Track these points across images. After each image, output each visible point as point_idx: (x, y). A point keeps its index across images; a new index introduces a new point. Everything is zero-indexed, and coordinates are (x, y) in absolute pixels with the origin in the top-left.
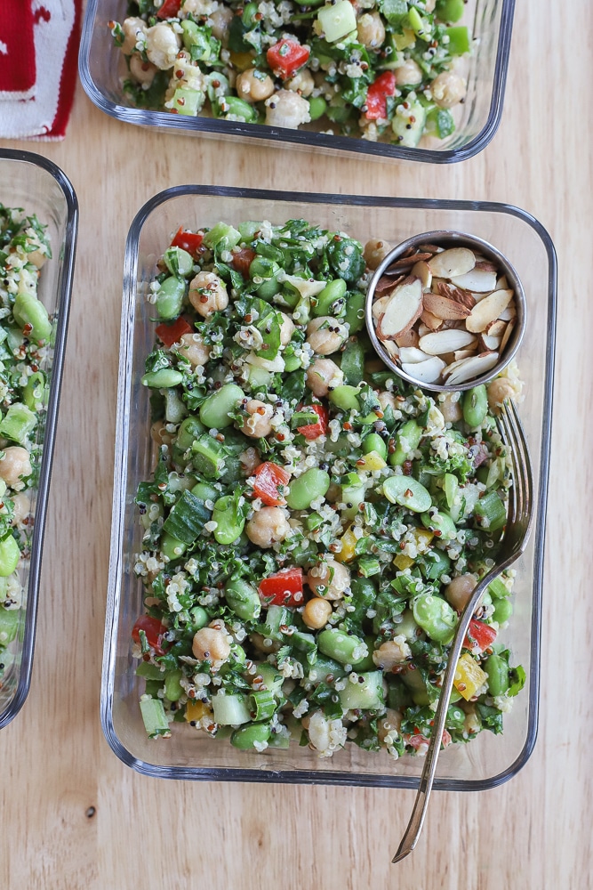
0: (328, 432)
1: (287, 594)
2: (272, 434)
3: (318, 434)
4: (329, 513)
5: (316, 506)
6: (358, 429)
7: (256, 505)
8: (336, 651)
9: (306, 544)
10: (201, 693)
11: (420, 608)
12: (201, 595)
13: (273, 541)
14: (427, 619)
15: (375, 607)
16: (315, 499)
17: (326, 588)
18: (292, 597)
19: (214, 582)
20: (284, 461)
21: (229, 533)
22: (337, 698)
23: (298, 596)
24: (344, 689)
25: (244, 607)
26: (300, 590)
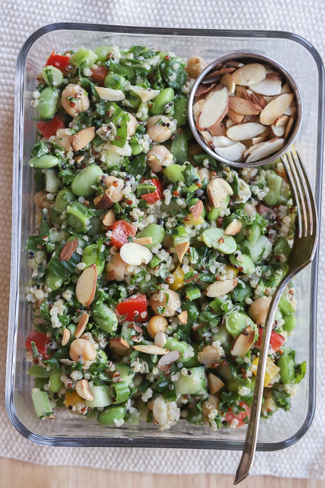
0: (163, 198)
1: (136, 313)
2: (123, 200)
3: (156, 200)
4: (164, 255)
5: (155, 250)
6: (184, 196)
7: (113, 250)
9: (148, 277)
11: (230, 321)
12: (75, 315)
13: (125, 276)
14: (235, 328)
15: (198, 321)
16: (155, 245)
17: (164, 308)
18: (139, 315)
19: (84, 306)
20: (132, 219)
22: (173, 386)
23: (144, 315)
24: (178, 380)
25: (106, 323)
26: (145, 311)
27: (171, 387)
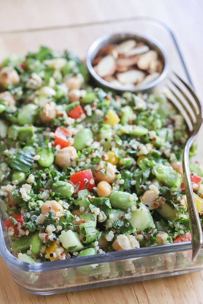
0: (85, 112)
1: (86, 181)
2: (57, 116)
3: (80, 114)
4: (97, 145)
5: (89, 143)
6: (100, 108)
7: (58, 147)
8: (120, 199)
9: (89, 161)
10: (52, 237)
11: (158, 170)
12: (39, 193)
13: (71, 160)
14: (163, 173)
15: (134, 178)
16: (88, 140)
17: (106, 170)
18: (89, 183)
19: (45, 187)
20: (67, 126)
21: (47, 160)
22: (128, 223)
23: (92, 182)
24: (131, 218)
25: (65, 188)
26: (92, 178)
27: (127, 225)
